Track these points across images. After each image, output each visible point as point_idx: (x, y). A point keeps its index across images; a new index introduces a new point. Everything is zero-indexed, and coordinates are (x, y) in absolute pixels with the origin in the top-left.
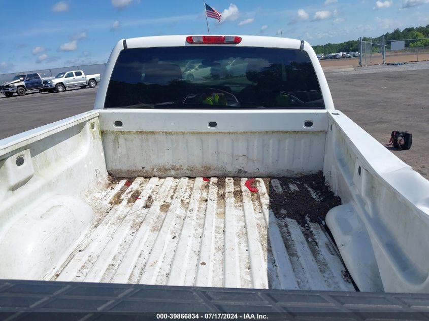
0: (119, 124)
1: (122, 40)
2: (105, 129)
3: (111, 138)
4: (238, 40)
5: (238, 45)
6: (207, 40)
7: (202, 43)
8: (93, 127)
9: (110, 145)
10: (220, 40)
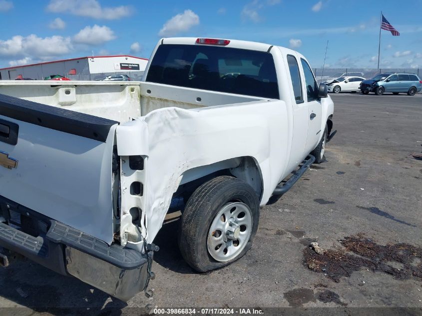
0: (149, 92)
1: (162, 39)
2: (142, 94)
3: (146, 100)
4: (227, 43)
5: (226, 46)
6: (207, 41)
7: (203, 43)
8: (132, 90)
9: (145, 105)
10: (216, 41)
